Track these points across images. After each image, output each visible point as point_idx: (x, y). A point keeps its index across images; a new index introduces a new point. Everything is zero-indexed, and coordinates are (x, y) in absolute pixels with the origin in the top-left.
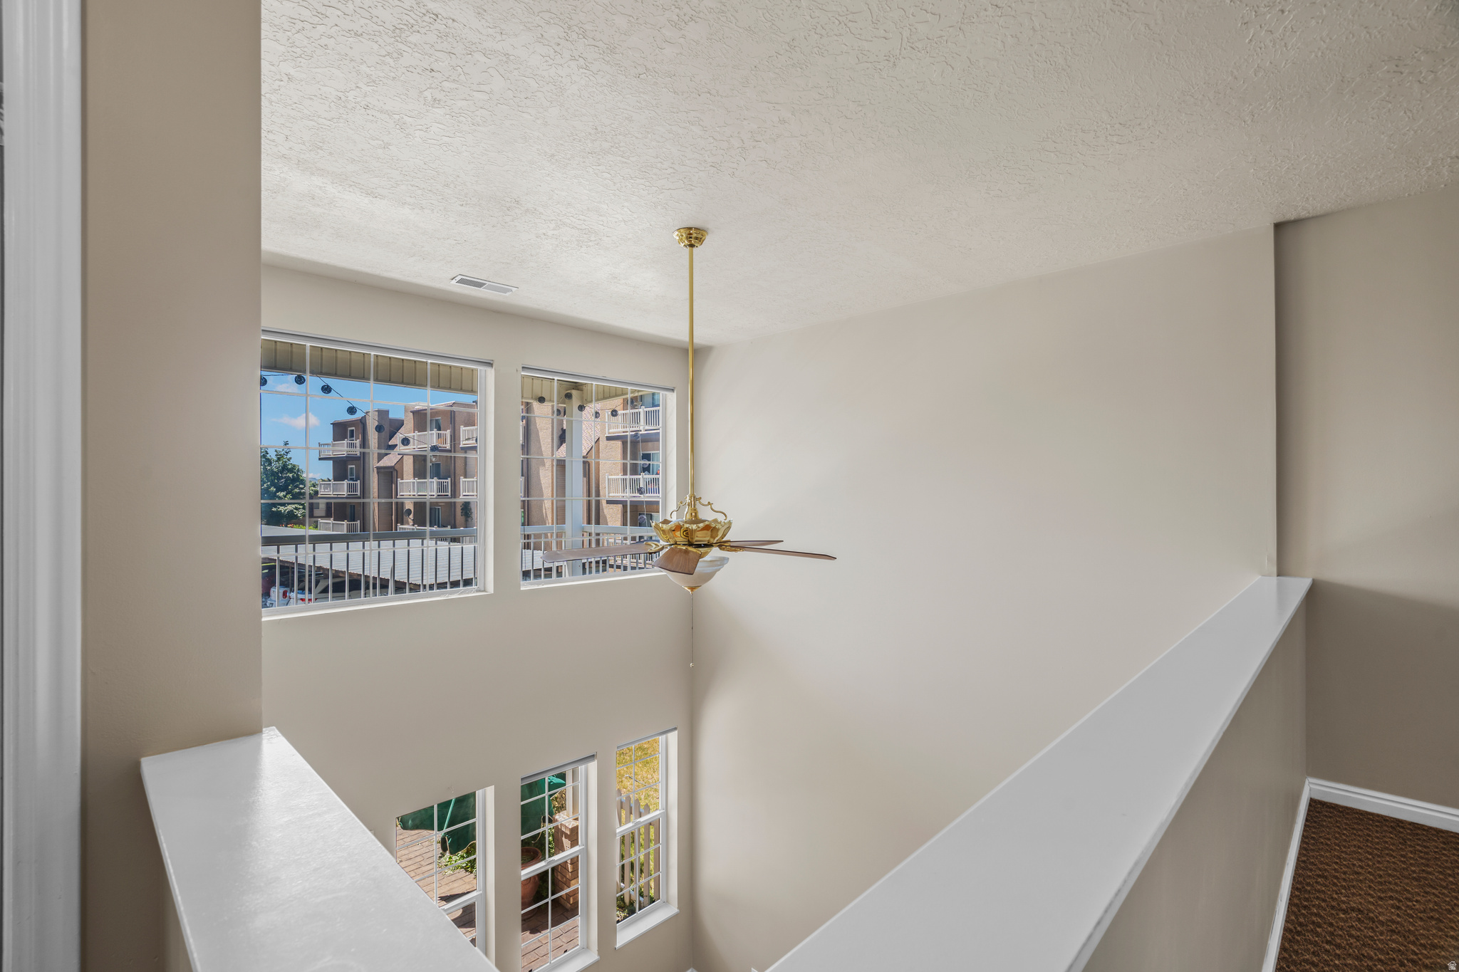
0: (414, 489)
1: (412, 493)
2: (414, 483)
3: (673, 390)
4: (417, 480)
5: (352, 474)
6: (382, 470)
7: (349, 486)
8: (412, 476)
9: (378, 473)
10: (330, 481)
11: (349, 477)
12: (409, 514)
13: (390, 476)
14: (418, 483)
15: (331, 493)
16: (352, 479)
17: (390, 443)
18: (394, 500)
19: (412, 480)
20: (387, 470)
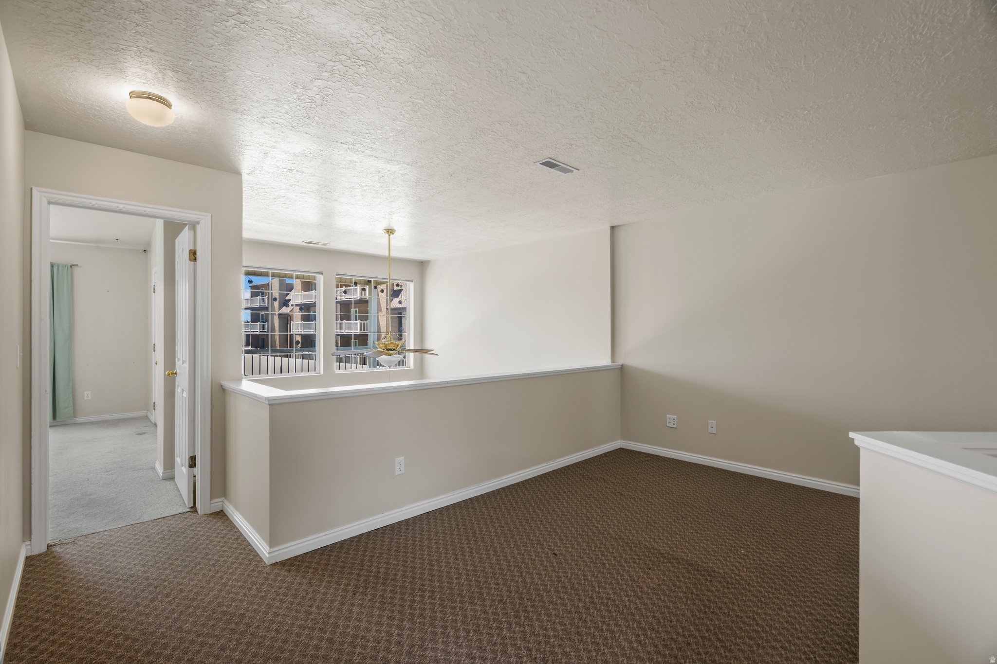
0: (301, 328)
1: (300, 331)
2: (301, 324)
3: (412, 281)
4: (303, 322)
5: (262, 318)
6: (282, 316)
7: (261, 325)
8: (300, 320)
9: (279, 317)
10: (249, 323)
11: (261, 320)
12: (298, 344)
13: (286, 320)
14: (303, 324)
15: (250, 330)
16: (262, 322)
17: (287, 298)
18: (289, 333)
19: (300, 322)
20: (285, 316)
